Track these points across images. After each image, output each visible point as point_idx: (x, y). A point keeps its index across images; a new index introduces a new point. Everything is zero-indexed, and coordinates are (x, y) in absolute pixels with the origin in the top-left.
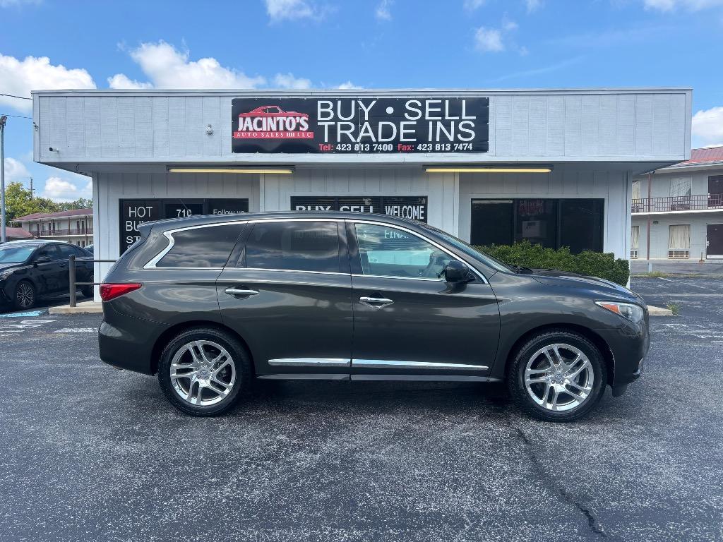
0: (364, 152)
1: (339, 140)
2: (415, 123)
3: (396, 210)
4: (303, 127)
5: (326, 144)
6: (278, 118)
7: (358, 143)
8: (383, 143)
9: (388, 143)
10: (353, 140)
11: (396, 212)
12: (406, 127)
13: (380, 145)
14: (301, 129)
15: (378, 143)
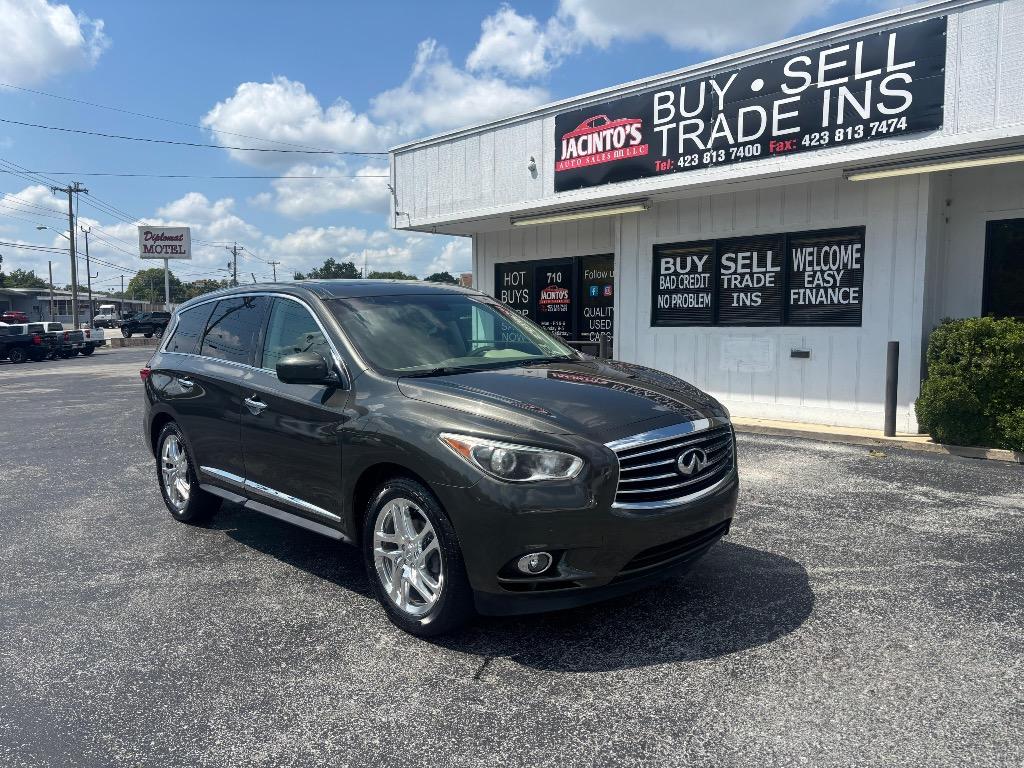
0: (718, 164)
1: (681, 151)
2: (798, 98)
3: (811, 254)
4: (634, 139)
5: (664, 159)
6: (605, 132)
7: (709, 150)
8: (744, 144)
11: (811, 258)
12: (783, 109)
13: (741, 148)
14: (632, 142)
15: (737, 145)
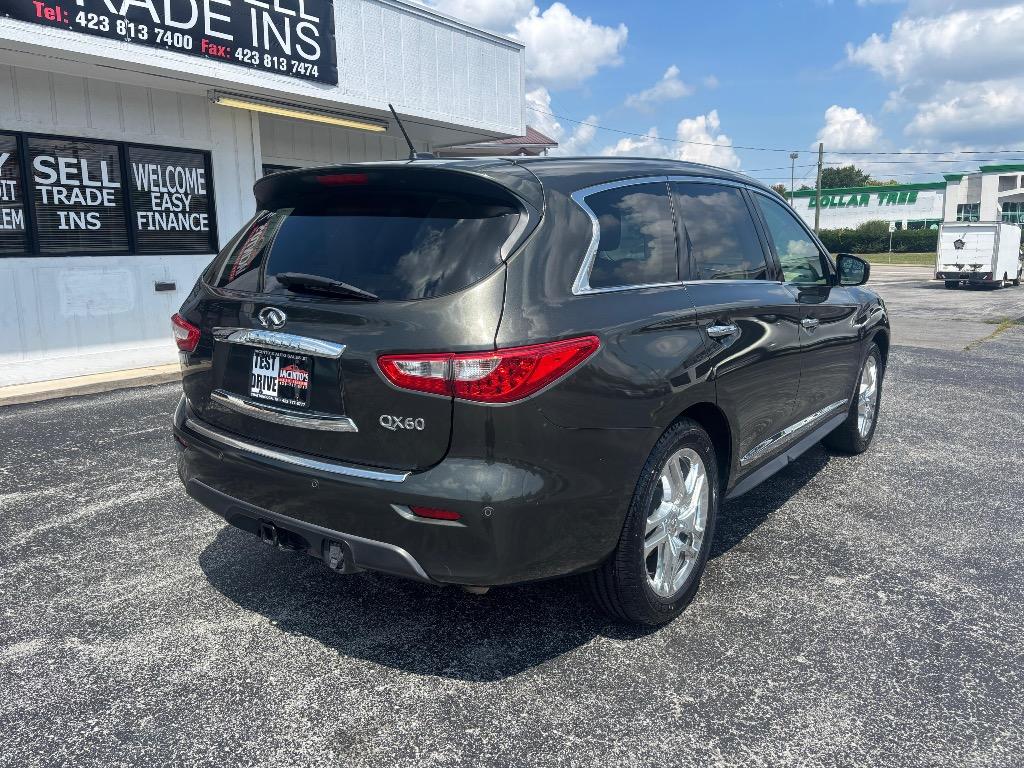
9: (183, 32)
10: (113, 10)
